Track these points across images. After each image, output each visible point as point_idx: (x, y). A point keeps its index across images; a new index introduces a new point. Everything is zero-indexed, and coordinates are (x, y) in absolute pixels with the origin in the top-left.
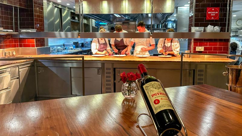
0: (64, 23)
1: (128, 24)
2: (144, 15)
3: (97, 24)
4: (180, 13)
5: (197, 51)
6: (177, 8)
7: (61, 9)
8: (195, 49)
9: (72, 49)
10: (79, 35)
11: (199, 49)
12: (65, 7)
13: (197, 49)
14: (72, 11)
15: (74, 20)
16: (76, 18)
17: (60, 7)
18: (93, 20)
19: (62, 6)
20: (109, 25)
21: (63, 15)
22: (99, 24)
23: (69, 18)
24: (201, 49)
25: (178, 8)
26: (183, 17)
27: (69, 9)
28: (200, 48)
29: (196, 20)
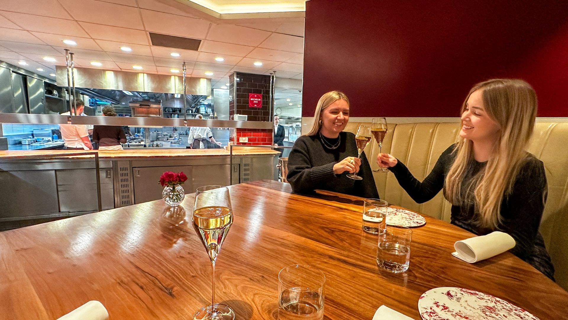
0: (31, 98)
1: (148, 107)
2: (169, 95)
3: (93, 103)
4: (217, 97)
5: (241, 143)
6: (212, 90)
7: (26, 76)
8: (238, 140)
9: (49, 141)
10: (68, 120)
11: (243, 140)
12: (33, 73)
13: (241, 140)
14: (47, 81)
15: (50, 96)
16: (55, 92)
17: (22, 72)
18: (85, 96)
19: (26, 71)
20: (113, 105)
21: (30, 85)
22: (97, 104)
23: (42, 90)
24: (245, 140)
25: (214, 90)
26: (221, 101)
27: (41, 77)
28: (244, 138)
29: (238, 107)
